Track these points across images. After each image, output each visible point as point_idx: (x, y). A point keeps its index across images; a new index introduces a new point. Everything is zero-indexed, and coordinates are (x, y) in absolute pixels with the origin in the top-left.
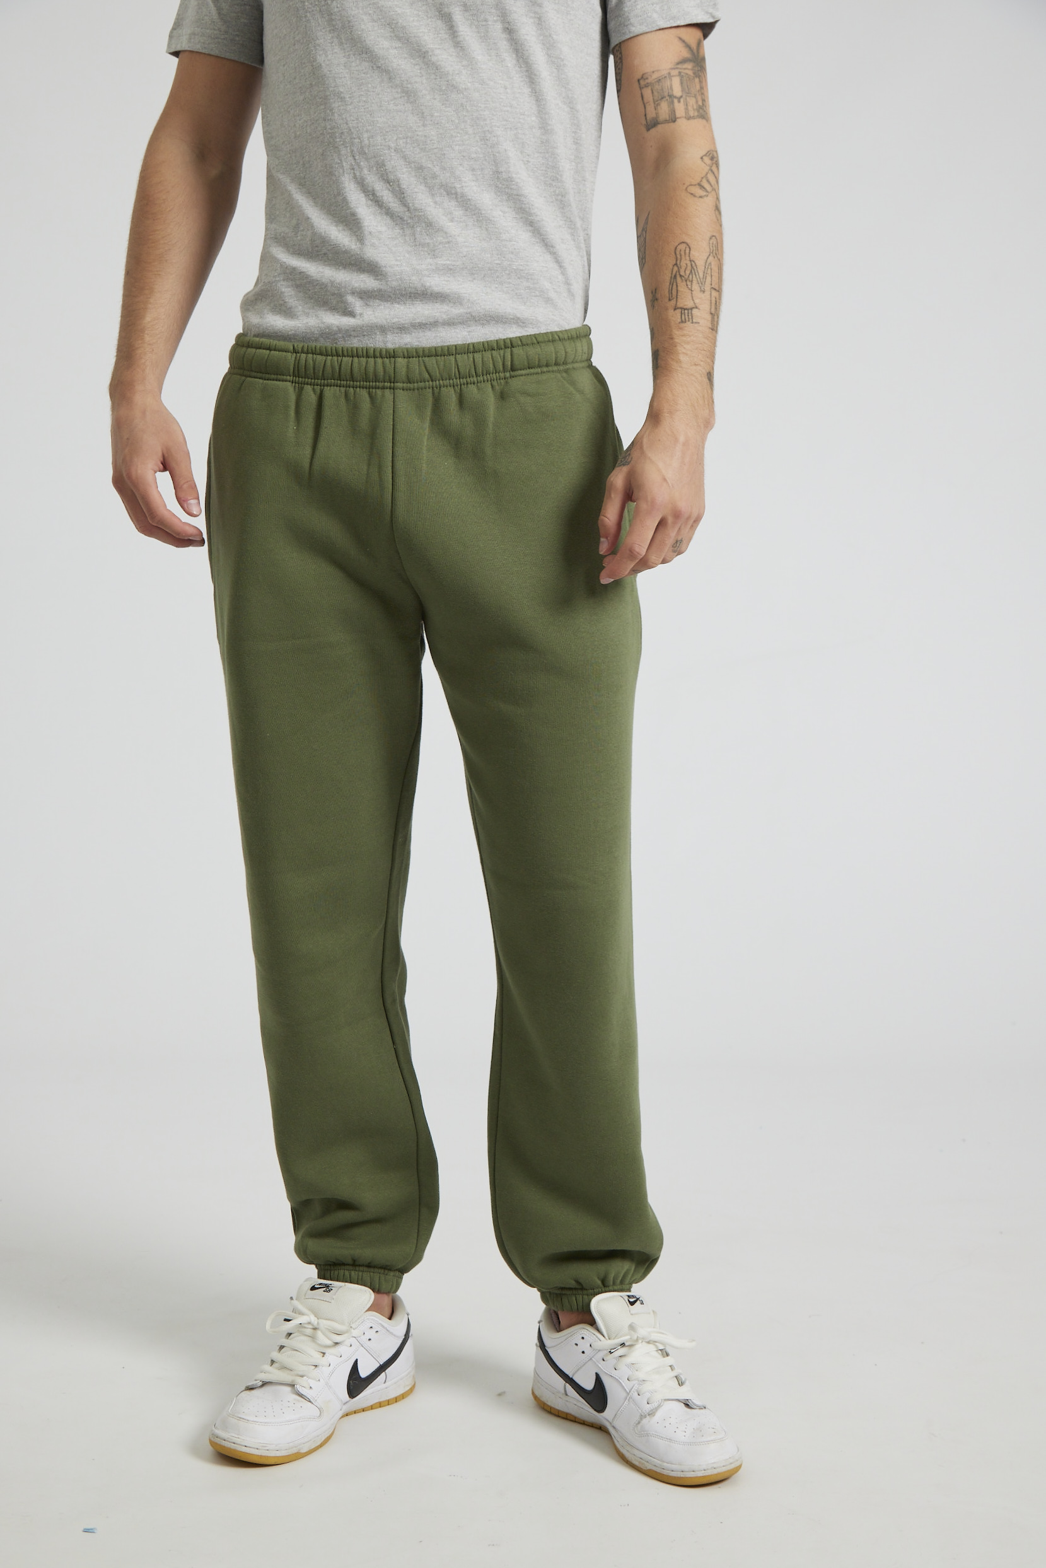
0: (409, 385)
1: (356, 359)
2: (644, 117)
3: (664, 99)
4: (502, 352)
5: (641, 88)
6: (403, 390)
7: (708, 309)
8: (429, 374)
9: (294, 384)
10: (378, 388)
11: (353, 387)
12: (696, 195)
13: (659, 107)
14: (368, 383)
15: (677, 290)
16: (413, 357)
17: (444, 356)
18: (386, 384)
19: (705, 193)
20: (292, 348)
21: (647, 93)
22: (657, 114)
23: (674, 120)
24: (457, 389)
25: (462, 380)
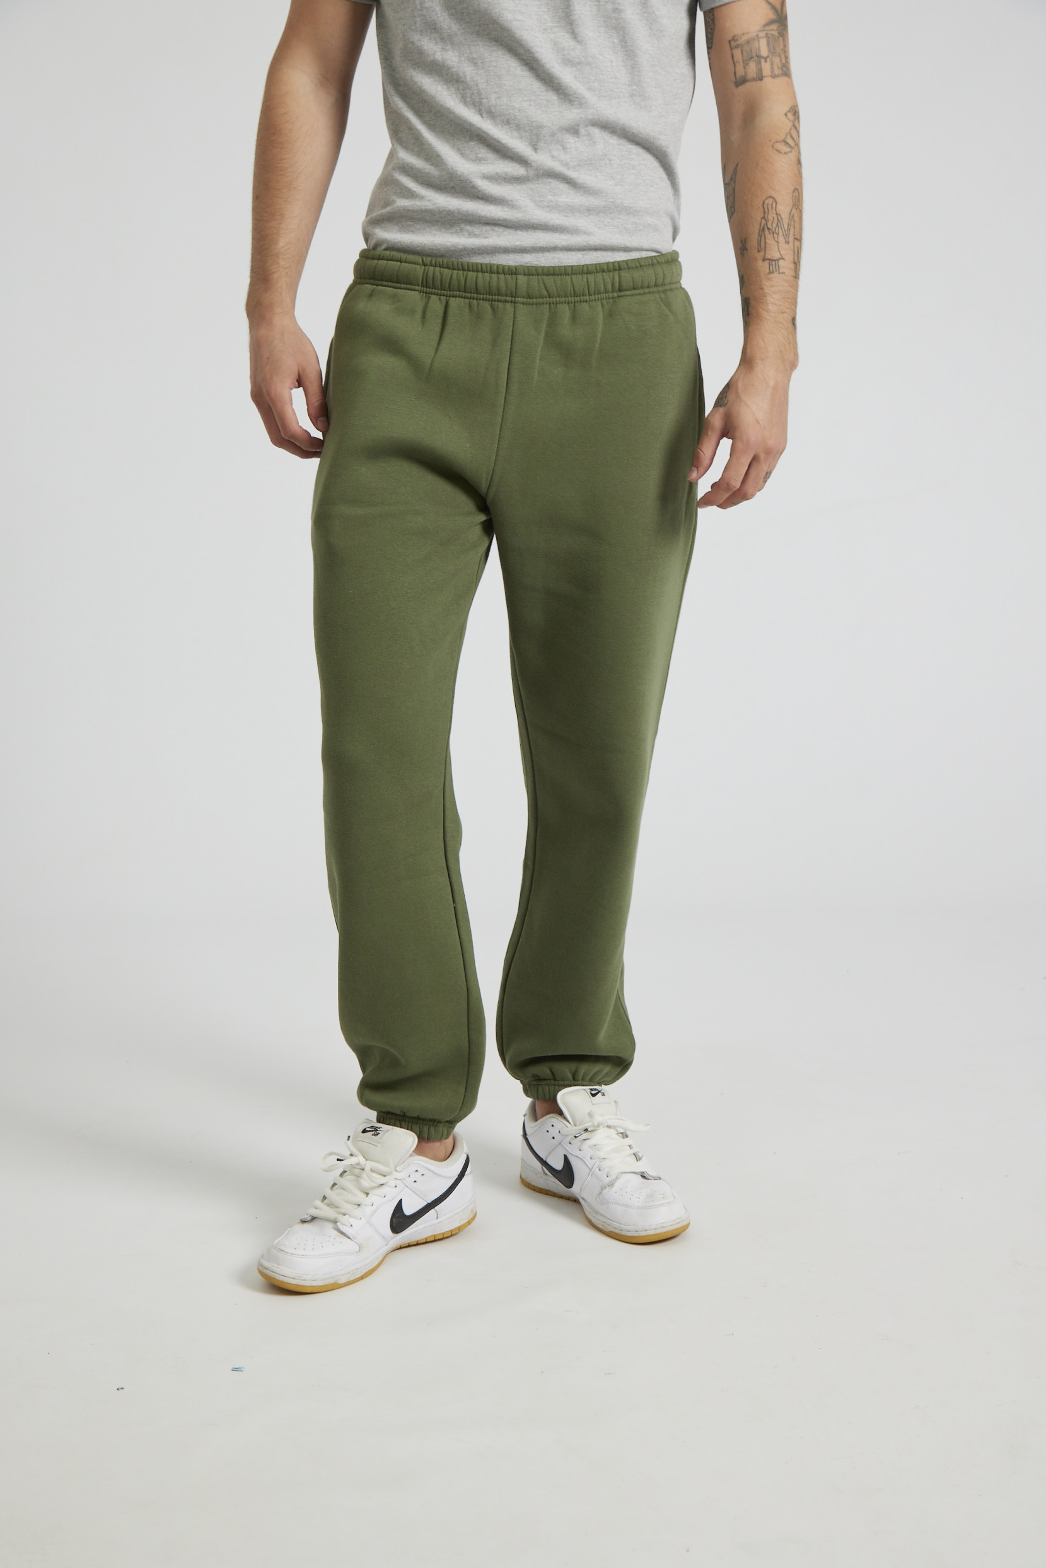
0: (528, 300)
1: (480, 274)
2: (734, 76)
3: (753, 59)
4: (611, 274)
5: (731, 49)
6: (523, 304)
7: (792, 259)
8: (547, 291)
9: (421, 293)
10: (501, 301)
11: (477, 299)
12: (782, 151)
13: (748, 67)
14: (491, 296)
15: (765, 242)
16: (533, 275)
17: (561, 275)
18: (507, 298)
19: (789, 149)
20: (421, 261)
21: (737, 53)
22: (746, 73)
23: (761, 78)
24: (572, 306)
25: (576, 298)
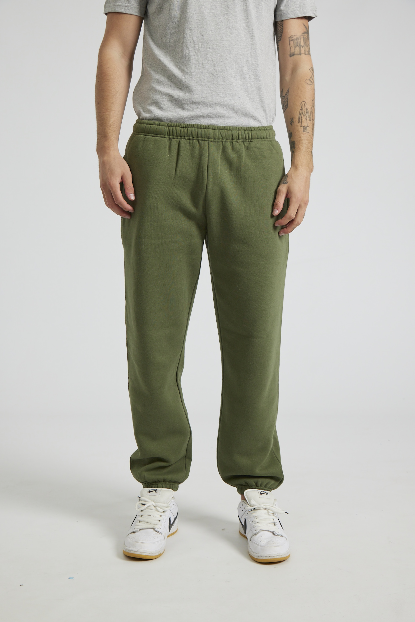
1: (193, 129)
2: (290, 53)
3: (298, 46)
5: (289, 41)
6: (212, 142)
7: (311, 127)
9: (167, 139)
10: (202, 140)
11: (192, 140)
12: (309, 84)
13: (295, 49)
14: (198, 138)
15: (302, 119)
16: (216, 129)
18: (205, 139)
20: (167, 124)
21: (292, 43)
23: (301, 54)
24: (232, 143)
25: (233, 140)
